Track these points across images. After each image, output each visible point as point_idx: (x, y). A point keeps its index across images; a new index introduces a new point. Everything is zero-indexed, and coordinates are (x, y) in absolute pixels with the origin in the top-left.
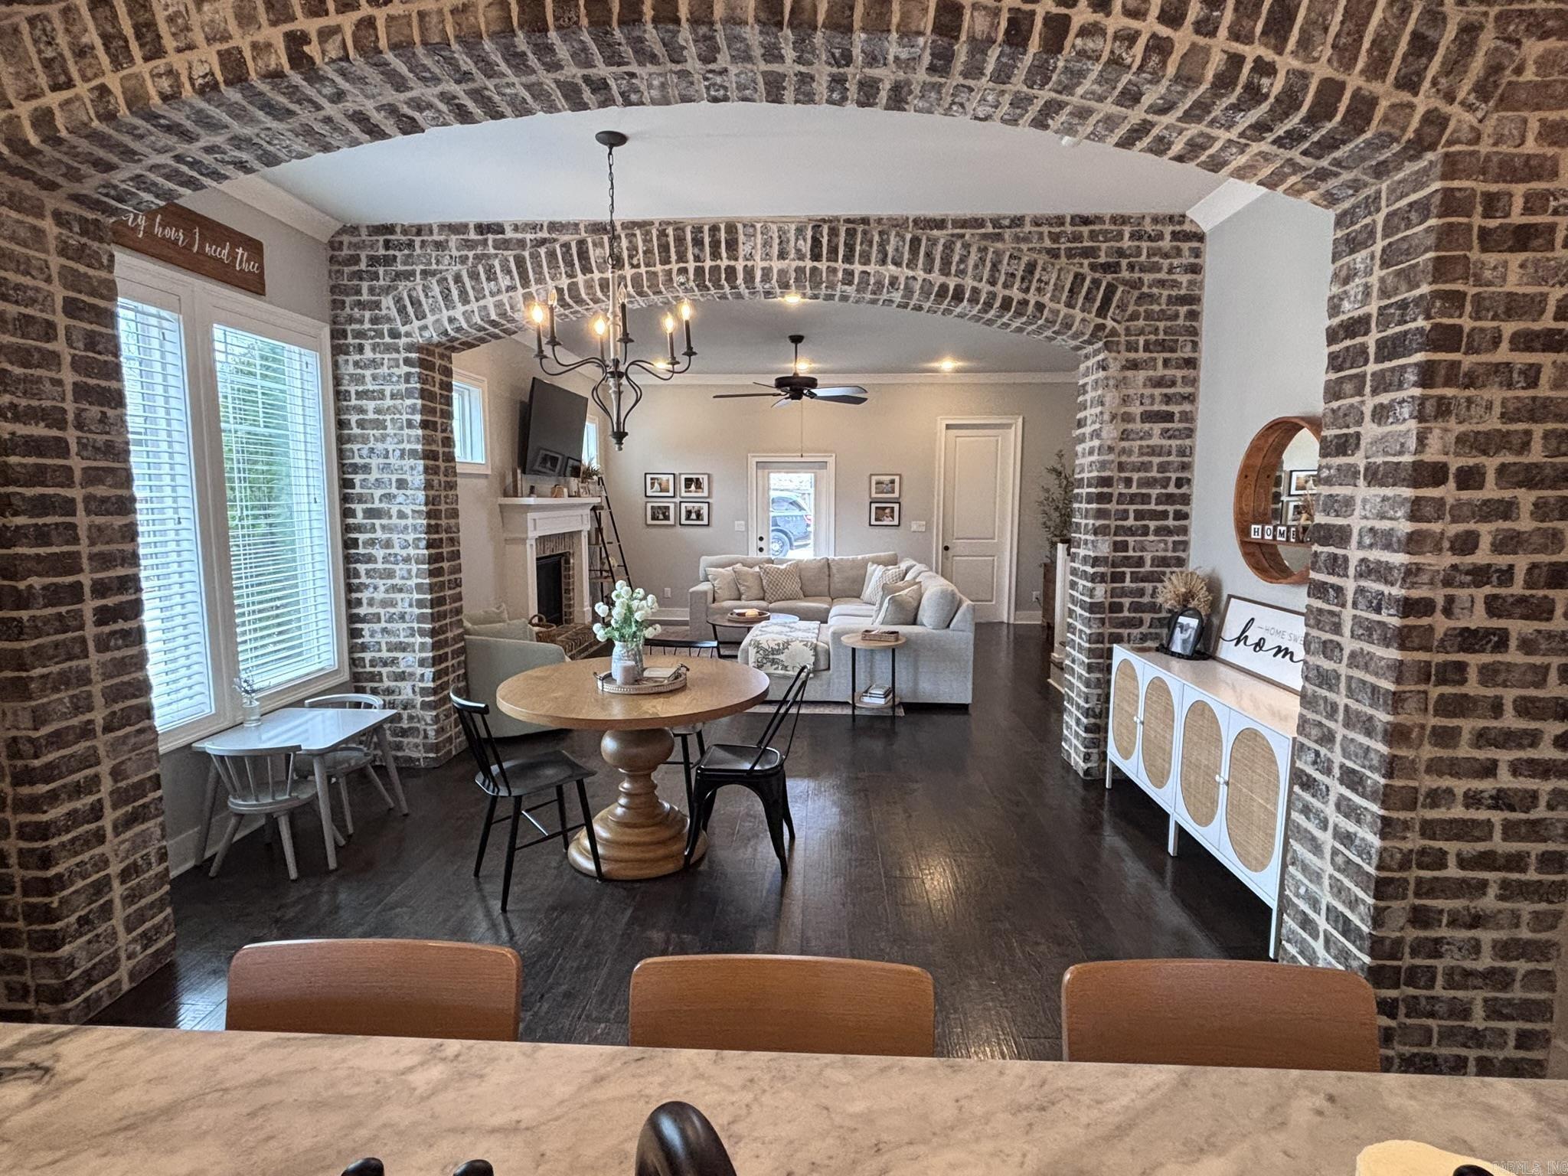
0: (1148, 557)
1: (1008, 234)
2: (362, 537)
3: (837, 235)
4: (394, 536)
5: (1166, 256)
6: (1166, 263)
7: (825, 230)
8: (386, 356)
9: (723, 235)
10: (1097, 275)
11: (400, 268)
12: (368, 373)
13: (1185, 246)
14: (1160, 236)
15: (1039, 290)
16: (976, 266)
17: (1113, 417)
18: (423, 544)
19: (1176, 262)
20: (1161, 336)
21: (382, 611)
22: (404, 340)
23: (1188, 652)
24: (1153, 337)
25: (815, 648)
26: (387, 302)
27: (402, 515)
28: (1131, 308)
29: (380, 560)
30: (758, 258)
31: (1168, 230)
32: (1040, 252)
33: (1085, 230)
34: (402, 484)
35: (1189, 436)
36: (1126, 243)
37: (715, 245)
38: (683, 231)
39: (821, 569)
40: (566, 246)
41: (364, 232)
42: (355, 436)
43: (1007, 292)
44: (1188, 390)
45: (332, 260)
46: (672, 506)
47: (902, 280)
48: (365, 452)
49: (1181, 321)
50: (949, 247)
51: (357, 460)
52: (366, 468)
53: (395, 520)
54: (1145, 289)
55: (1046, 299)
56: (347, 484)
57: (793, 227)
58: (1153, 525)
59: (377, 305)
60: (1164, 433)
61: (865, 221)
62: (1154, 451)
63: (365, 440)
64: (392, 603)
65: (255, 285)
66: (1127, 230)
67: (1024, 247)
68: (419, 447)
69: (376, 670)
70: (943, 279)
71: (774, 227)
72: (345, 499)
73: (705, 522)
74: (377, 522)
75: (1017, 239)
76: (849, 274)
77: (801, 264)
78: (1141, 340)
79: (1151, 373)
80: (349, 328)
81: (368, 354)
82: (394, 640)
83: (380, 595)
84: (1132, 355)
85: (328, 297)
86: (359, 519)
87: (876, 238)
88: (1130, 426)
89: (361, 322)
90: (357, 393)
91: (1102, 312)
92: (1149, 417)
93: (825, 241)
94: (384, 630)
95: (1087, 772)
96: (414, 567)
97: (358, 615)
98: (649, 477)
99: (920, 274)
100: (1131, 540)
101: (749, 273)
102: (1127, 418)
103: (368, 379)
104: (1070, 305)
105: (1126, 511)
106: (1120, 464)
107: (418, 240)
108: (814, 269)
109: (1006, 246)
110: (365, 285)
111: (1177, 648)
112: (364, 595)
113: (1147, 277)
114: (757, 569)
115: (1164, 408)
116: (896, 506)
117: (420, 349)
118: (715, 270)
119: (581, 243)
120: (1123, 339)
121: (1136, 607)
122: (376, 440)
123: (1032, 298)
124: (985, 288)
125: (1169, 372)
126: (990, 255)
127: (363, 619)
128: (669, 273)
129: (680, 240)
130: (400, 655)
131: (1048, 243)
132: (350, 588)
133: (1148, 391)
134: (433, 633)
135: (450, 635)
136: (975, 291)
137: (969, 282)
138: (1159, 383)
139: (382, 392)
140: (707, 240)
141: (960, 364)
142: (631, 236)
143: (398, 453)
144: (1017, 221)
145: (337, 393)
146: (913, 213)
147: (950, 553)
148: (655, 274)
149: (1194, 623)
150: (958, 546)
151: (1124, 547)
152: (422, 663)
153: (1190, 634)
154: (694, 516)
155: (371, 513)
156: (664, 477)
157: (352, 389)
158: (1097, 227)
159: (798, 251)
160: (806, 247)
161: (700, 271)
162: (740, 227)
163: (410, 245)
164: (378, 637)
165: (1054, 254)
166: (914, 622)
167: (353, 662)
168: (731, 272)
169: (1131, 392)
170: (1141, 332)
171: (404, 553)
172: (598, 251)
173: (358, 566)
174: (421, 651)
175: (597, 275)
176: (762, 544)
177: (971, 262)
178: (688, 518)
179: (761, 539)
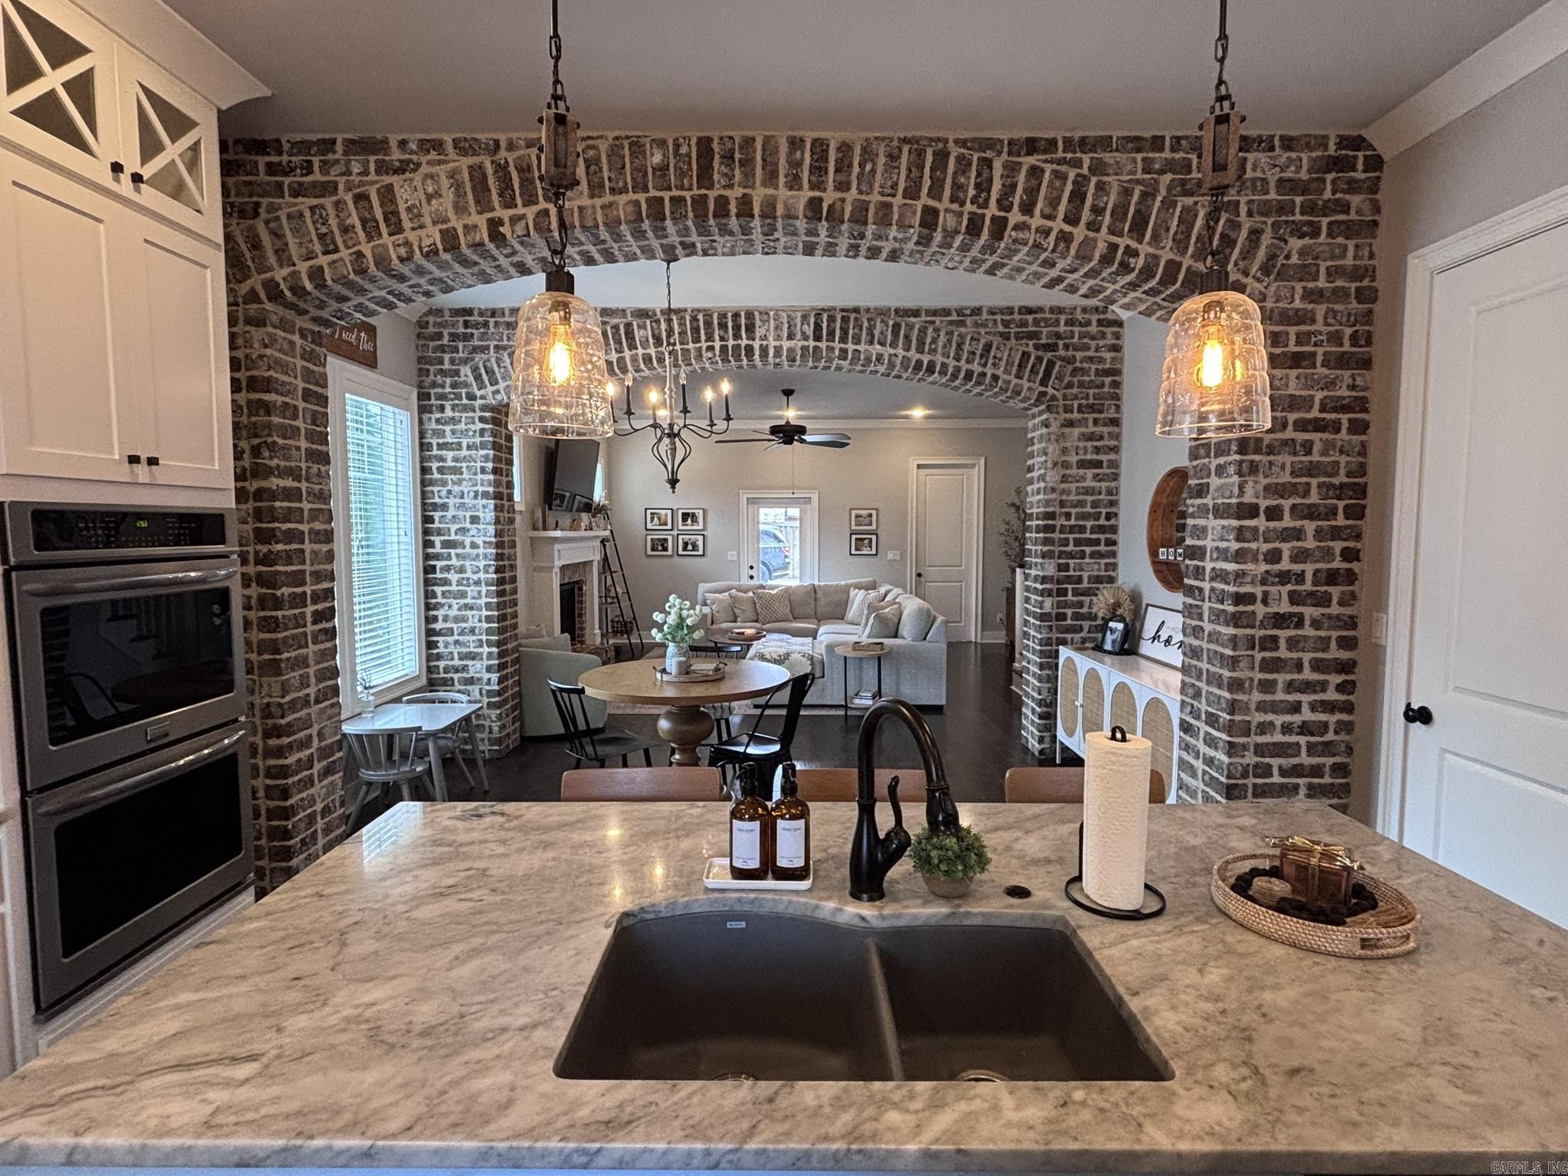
0: (1085, 575)
1: (969, 321)
2: (439, 564)
3: (834, 321)
4: (467, 563)
5: (1093, 338)
6: (1093, 344)
7: (825, 317)
8: (464, 415)
9: (743, 321)
10: (1040, 353)
11: (478, 343)
12: (448, 428)
13: (1109, 330)
14: (1088, 323)
15: (994, 364)
16: (944, 347)
17: (1055, 464)
18: (492, 569)
19: (1101, 343)
20: (1091, 401)
21: (455, 626)
22: (479, 402)
23: (1117, 649)
24: (1084, 402)
25: (811, 658)
26: (466, 371)
27: (474, 545)
28: (1067, 379)
29: (454, 583)
30: (771, 339)
31: (1094, 318)
32: (995, 334)
33: (1030, 318)
34: (475, 520)
35: (1115, 480)
36: (1062, 328)
37: (737, 328)
38: (711, 316)
39: (807, 594)
40: (616, 328)
41: (447, 313)
42: (436, 480)
43: (969, 367)
44: (1113, 443)
45: (419, 336)
46: (670, 538)
47: (886, 357)
48: (444, 493)
49: (1106, 390)
50: (923, 331)
51: (437, 500)
52: (444, 507)
53: (468, 550)
54: (1078, 364)
55: (1000, 372)
56: (427, 520)
57: (799, 315)
58: (1088, 550)
59: (457, 373)
60: (1096, 477)
61: (856, 310)
62: (1088, 491)
63: (444, 483)
64: (464, 620)
65: (370, 361)
66: (1063, 318)
67: (982, 331)
68: (491, 489)
69: (449, 676)
70: (918, 356)
71: (784, 315)
72: (426, 532)
73: (701, 552)
74: (453, 552)
75: (976, 325)
76: (844, 351)
77: (806, 343)
78: (1076, 404)
79: (1083, 430)
80: (432, 391)
81: (449, 413)
82: (464, 650)
83: (454, 612)
84: (1069, 416)
85: (414, 367)
86: (438, 549)
87: (866, 324)
88: (1069, 472)
89: (443, 386)
90: (438, 444)
91: (1044, 382)
92: (1082, 464)
93: (824, 326)
94: (457, 642)
95: (1041, 752)
96: (484, 589)
97: (434, 630)
98: (649, 512)
99: (900, 352)
100: (1071, 562)
101: (764, 351)
102: (1066, 465)
103: (448, 433)
104: (1019, 376)
105: (1067, 539)
106: (1061, 501)
107: (492, 321)
108: (816, 348)
109: (967, 330)
110: (447, 357)
111: (1108, 646)
112: (440, 613)
113: (1079, 355)
114: (751, 594)
115: (1095, 457)
116: (874, 537)
117: (492, 409)
118: (736, 348)
119: (628, 325)
120: (1061, 403)
121: (1077, 616)
122: (454, 483)
123: (989, 371)
124: (952, 363)
125: (1099, 429)
126: (955, 338)
127: (439, 633)
128: (699, 350)
129: (708, 324)
130: (470, 663)
131: (1001, 328)
132: (428, 607)
133: (1081, 444)
134: (498, 644)
135: (510, 646)
136: (944, 365)
137: (939, 359)
138: (1090, 437)
139: (459, 444)
140: (730, 324)
141: (928, 412)
142: (669, 321)
143: (472, 494)
144: (976, 311)
145: (422, 445)
146: (894, 304)
147: (922, 579)
148: (688, 350)
149: (1120, 626)
150: (931, 572)
151: (1066, 568)
152: (489, 669)
153: (1117, 635)
154: (690, 547)
155: (447, 544)
156: (663, 512)
157: (434, 442)
158: (1038, 316)
159: (803, 333)
160: (809, 330)
161: (724, 348)
162: (757, 314)
163: (486, 325)
164: (451, 648)
165: (1006, 337)
166: (896, 636)
167: (430, 670)
168: (749, 350)
169: (1068, 444)
170: (1076, 398)
171: (476, 577)
172: (642, 332)
173: (435, 588)
174: (488, 659)
175: (640, 351)
176: (752, 572)
177: (940, 344)
178: (685, 549)
179: (751, 567)
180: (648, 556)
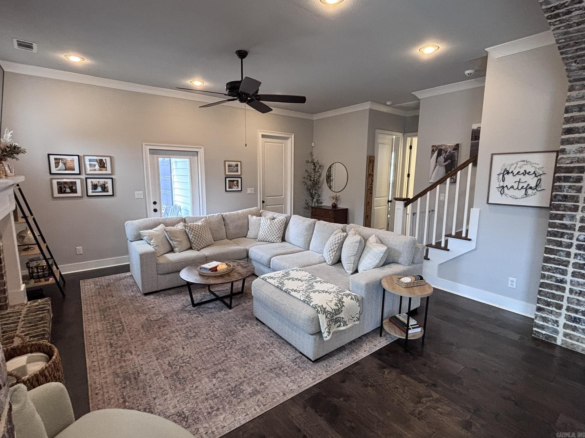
46: (78, 182)
73: (110, 193)
98: (52, 158)
114: (179, 227)
116: (239, 180)
147: (265, 204)
154: (99, 189)
156: (69, 158)
176: (156, 207)
178: (94, 190)
179: (155, 203)
180: (54, 198)
